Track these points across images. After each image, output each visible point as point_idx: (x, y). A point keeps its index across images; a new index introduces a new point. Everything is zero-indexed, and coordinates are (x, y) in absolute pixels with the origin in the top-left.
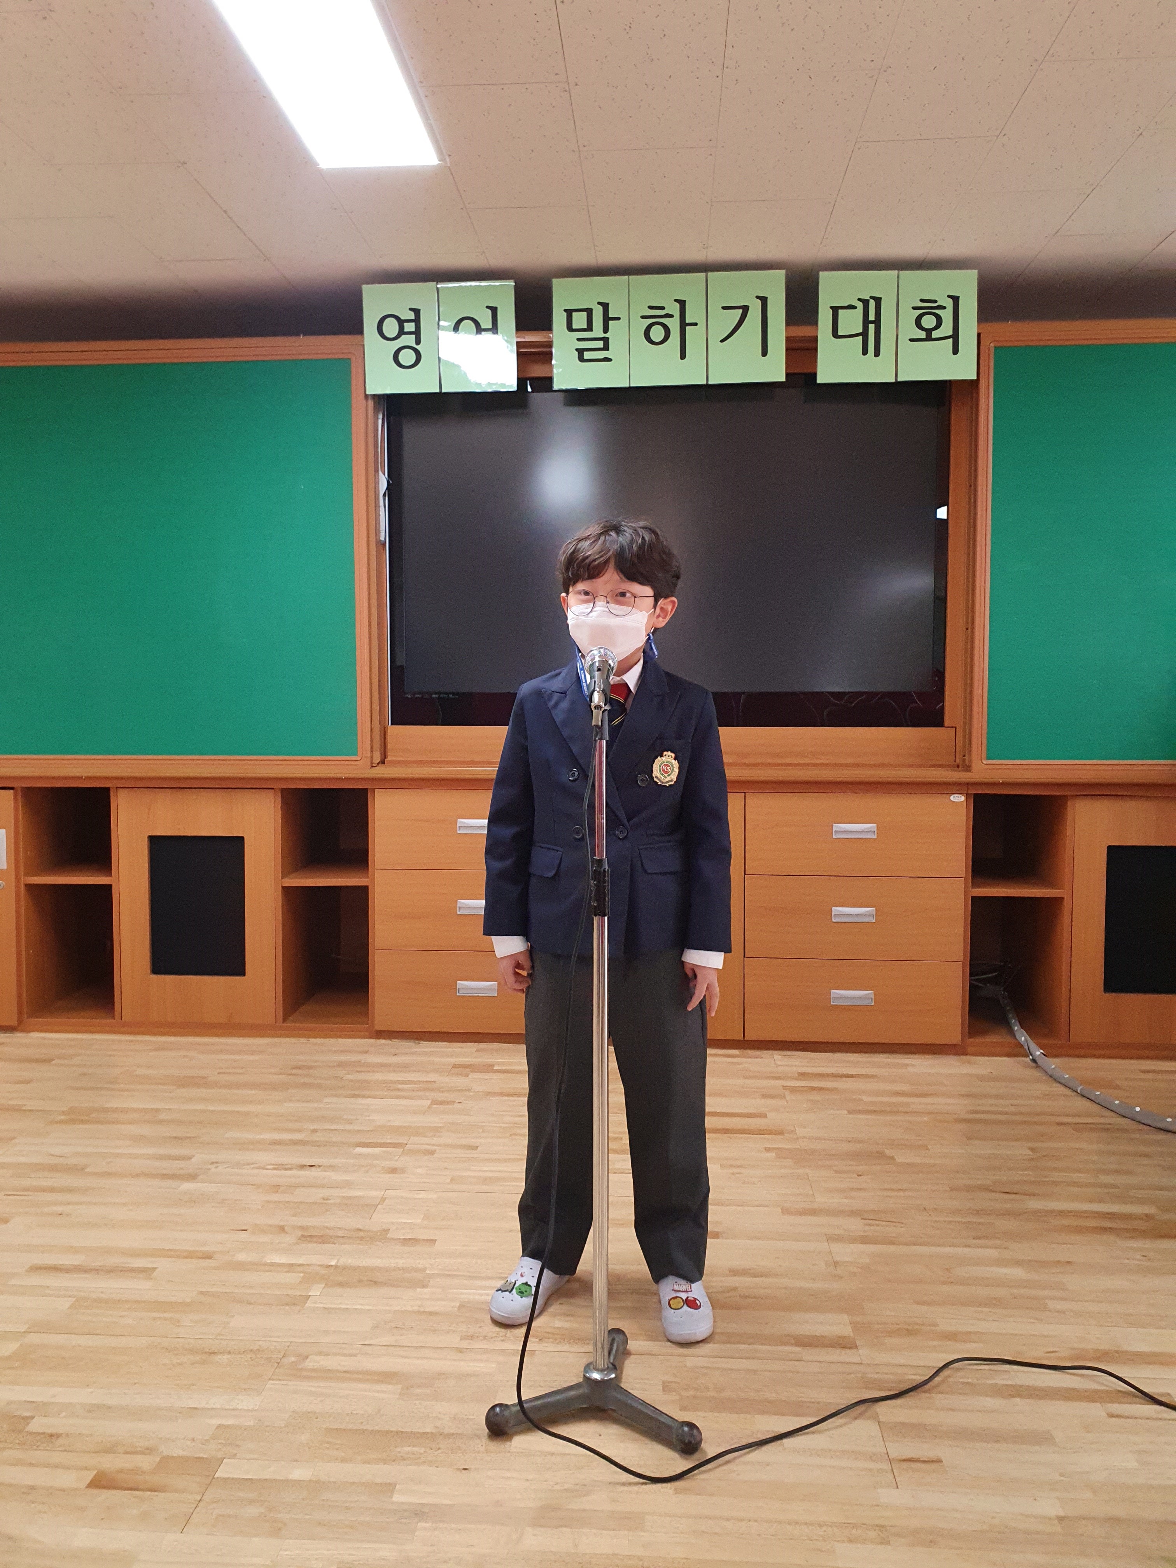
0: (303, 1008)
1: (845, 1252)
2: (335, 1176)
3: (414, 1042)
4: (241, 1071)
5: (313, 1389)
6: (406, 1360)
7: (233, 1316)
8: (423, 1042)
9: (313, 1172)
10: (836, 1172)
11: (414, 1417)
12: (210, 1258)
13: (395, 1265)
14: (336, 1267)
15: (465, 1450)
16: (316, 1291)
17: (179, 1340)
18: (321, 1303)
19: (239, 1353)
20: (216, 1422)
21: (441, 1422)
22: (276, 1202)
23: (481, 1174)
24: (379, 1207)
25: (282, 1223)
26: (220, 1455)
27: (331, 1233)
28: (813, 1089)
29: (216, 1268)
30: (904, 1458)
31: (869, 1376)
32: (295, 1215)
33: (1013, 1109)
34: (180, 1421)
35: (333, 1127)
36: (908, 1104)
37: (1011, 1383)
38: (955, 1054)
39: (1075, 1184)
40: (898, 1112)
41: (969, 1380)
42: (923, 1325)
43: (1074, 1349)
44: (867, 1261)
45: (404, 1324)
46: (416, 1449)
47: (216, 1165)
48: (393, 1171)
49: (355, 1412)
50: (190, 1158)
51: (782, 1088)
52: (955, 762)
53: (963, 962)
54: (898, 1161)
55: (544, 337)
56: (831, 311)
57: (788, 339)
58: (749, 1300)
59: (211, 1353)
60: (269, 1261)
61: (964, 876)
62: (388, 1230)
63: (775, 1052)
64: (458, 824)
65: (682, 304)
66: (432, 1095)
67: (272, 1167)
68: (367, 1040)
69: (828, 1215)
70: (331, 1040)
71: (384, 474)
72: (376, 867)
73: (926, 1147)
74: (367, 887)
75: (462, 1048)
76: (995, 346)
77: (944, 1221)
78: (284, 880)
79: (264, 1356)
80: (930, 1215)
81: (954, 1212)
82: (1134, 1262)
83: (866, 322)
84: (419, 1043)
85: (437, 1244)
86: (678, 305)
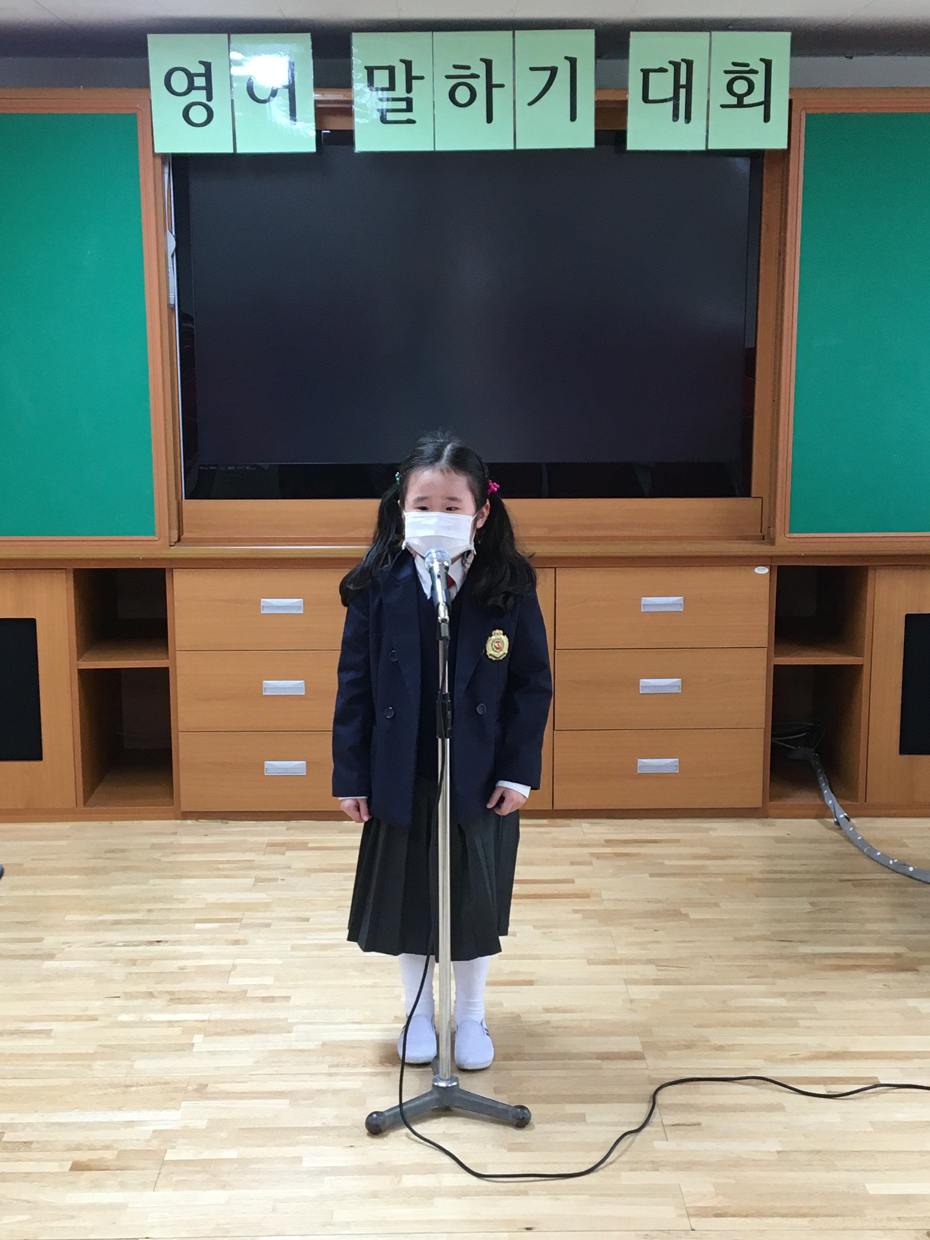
0: (99, 789)
1: (640, 992)
2: (184, 949)
3: (223, 822)
4: (55, 857)
5: (219, 1105)
6: (289, 1083)
8: (230, 822)
9: (162, 947)
10: (636, 928)
11: (304, 1118)
12: (96, 1020)
13: (260, 1017)
14: (209, 1021)
16: (198, 1039)
17: (95, 1079)
18: (206, 1048)
19: (151, 1085)
22: (136, 973)
24: (232, 972)
25: (149, 990)
26: (163, 1148)
27: (195, 995)
28: (618, 855)
29: (105, 1027)
30: (674, 1124)
31: (653, 1076)
32: (158, 983)
33: (802, 868)
34: (121, 1129)
35: (167, 907)
36: (705, 867)
38: (757, 818)
39: (845, 932)
40: (696, 874)
42: (698, 1041)
43: (813, 1052)
44: (658, 998)
45: (279, 1059)
46: (311, 1137)
47: (68, 945)
48: (236, 942)
49: (257, 1117)
50: (40, 940)
51: (589, 855)
52: (761, 532)
53: (765, 729)
54: (691, 917)
55: (344, 97)
56: (642, 73)
57: (597, 103)
58: (560, 1030)
59: (127, 1086)
60: (149, 1020)
61: (767, 646)
62: (246, 991)
63: (582, 820)
64: (262, 605)
65: (488, 64)
66: (254, 873)
67: (121, 944)
68: (173, 821)
69: (626, 964)
70: (135, 822)
71: (172, 233)
72: (177, 649)
73: (716, 905)
74: (167, 668)
75: (272, 826)
76: (806, 114)
77: (726, 965)
78: (80, 662)
79: (172, 1086)
80: (714, 961)
81: (735, 958)
82: (876, 990)
83: (677, 87)
84: (227, 823)
85: (292, 999)
86: (484, 65)
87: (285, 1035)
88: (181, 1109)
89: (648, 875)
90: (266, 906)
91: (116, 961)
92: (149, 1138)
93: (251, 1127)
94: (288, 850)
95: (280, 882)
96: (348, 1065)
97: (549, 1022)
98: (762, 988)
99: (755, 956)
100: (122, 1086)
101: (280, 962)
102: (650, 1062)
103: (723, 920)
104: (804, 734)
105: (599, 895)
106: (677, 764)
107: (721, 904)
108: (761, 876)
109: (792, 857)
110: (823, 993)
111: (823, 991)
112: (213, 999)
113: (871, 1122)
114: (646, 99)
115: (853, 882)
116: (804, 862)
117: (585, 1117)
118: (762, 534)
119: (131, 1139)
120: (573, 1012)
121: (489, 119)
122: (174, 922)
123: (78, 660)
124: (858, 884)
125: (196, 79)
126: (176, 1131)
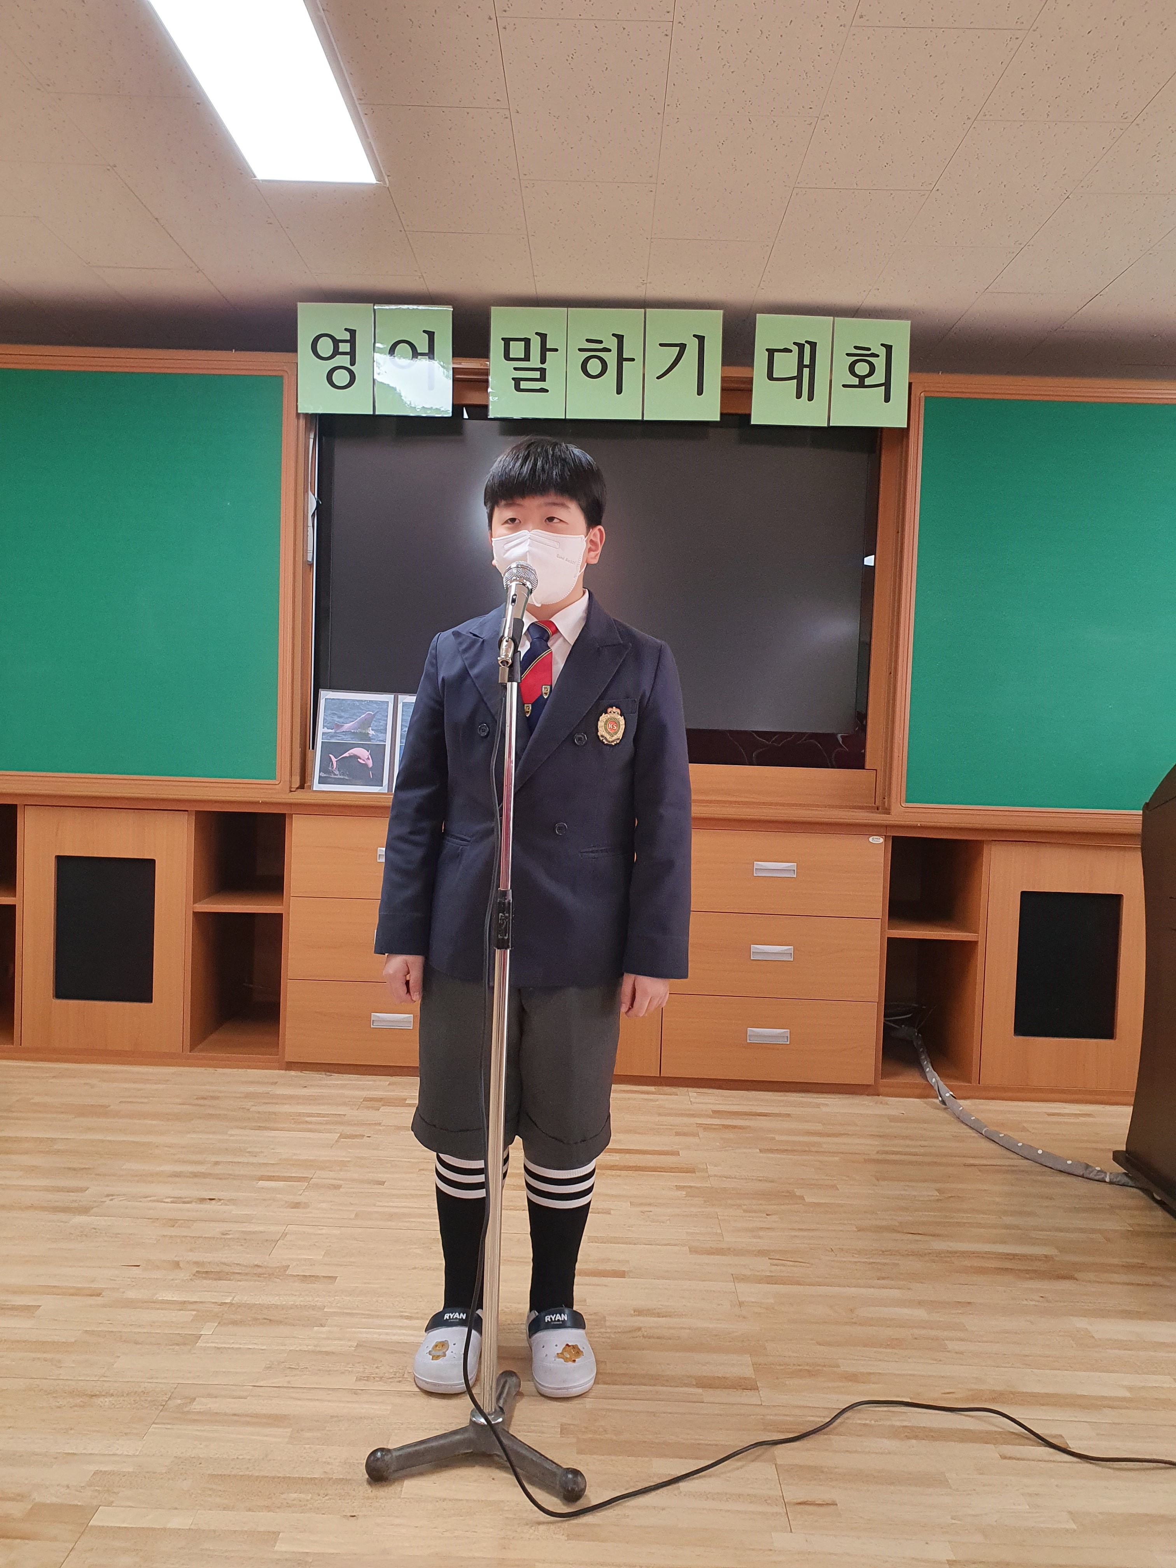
0: (214, 1037)
1: (750, 1292)
2: (235, 1211)
3: (326, 1075)
4: (146, 1100)
5: (197, 1433)
6: (299, 1403)
7: (119, 1357)
8: (334, 1074)
9: (213, 1206)
10: (745, 1211)
11: (302, 1462)
12: (99, 1295)
13: (292, 1303)
14: (231, 1304)
15: (353, 1497)
16: (207, 1330)
17: (58, 1382)
18: (212, 1342)
19: (123, 1396)
20: (93, 1468)
21: (330, 1467)
22: (171, 1237)
23: (386, 1209)
24: (280, 1242)
25: (176, 1259)
26: (95, 1503)
27: (227, 1269)
28: (726, 1127)
29: (104, 1306)
30: (799, 1501)
31: (769, 1417)
32: (191, 1250)
33: (922, 1150)
34: (54, 1466)
35: (236, 1160)
36: (819, 1144)
37: (909, 1425)
38: (868, 1095)
39: (979, 1225)
40: (809, 1152)
41: (867, 1422)
42: (824, 1366)
43: (972, 1390)
44: (773, 1302)
45: (298, 1364)
46: (302, 1496)
47: (111, 1198)
48: (297, 1205)
49: (240, 1457)
50: (83, 1190)
51: (695, 1125)
53: (879, 1004)
55: (481, 366)
56: (767, 352)
57: (724, 379)
61: (881, 917)
62: (287, 1267)
63: (690, 1089)
65: (620, 339)
66: (340, 1128)
67: (169, 1200)
68: (275, 1071)
69: (734, 1255)
70: (240, 1070)
71: (314, 495)
72: (292, 895)
73: (834, 1187)
74: (281, 915)
75: (375, 1081)
76: (925, 397)
78: (196, 905)
80: (836, 1255)
81: (860, 1252)
82: (1032, 1303)
83: (801, 366)
84: (331, 1075)
85: (337, 1281)
86: (615, 340)
87: (316, 1329)
88: (145, 1438)
90: (343, 1164)
91: (154, 1220)
92: (83, 1485)
94: (383, 1105)
96: (381, 1379)
97: (639, 1329)
98: (895, 1293)
99: (883, 1252)
100: (87, 1395)
101: (336, 1232)
102: (765, 1395)
103: (841, 1205)
104: (909, 1015)
105: (706, 1170)
106: (788, 1035)
107: (838, 1187)
108: (879, 1157)
109: (908, 1138)
114: (770, 376)
115: (979, 1167)
116: (920, 1143)
118: (876, 804)
120: (670, 1316)
121: (619, 390)
122: (237, 1177)
123: (195, 902)
124: (984, 1170)
125: (341, 345)
126: (125, 1475)
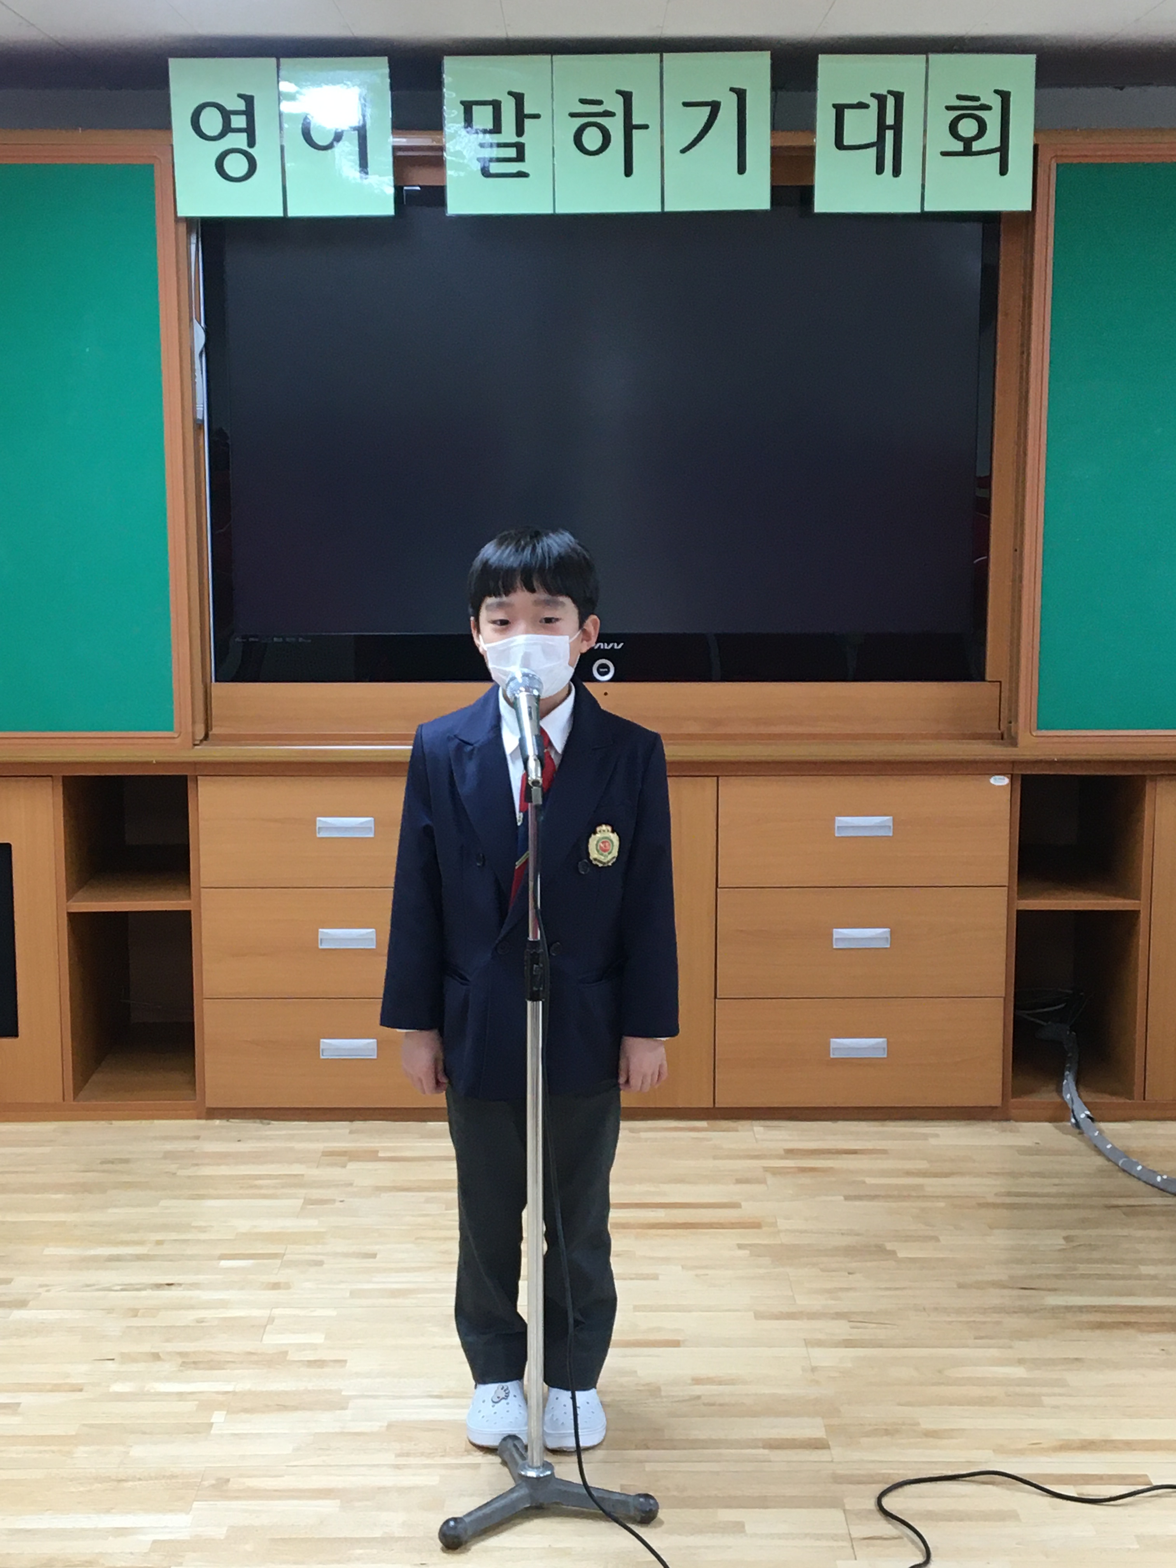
0: (95, 1078)
1: (826, 1357)
2: (203, 1295)
3: (262, 1122)
5: (244, 1507)
6: (341, 1478)
8: (273, 1122)
9: (175, 1292)
10: (823, 1270)
11: (360, 1526)
13: (303, 1388)
14: (234, 1393)
16: (218, 1417)
17: (78, 1470)
18: (229, 1429)
19: (151, 1479)
20: (151, 1538)
21: (389, 1528)
22: (138, 1328)
23: (386, 1286)
24: (268, 1327)
25: (153, 1351)
27: (218, 1358)
28: (803, 1170)
29: (92, 1400)
30: (865, 1537)
31: (838, 1472)
32: (167, 1341)
36: (921, 1187)
38: (994, 1120)
39: (1110, 1276)
40: (909, 1197)
42: (904, 1424)
44: (850, 1365)
45: (329, 1445)
47: (47, 1288)
48: (276, 1286)
49: (296, 1524)
51: (762, 1169)
52: (999, 729)
53: (1005, 998)
54: (901, 1255)
55: (433, 141)
56: (834, 111)
57: (773, 149)
58: (713, 1408)
59: (120, 1481)
60: (152, 1391)
61: (1007, 885)
62: (286, 1353)
63: (754, 1122)
64: (318, 825)
65: (627, 97)
66: (302, 1192)
67: (119, 1288)
68: (196, 1122)
69: (808, 1319)
70: (144, 1122)
71: (200, 323)
72: (202, 885)
73: (936, 1239)
74: (189, 912)
75: (330, 1129)
76: (1058, 165)
77: (945, 1321)
78: (70, 903)
79: (181, 1481)
80: (929, 1315)
81: (959, 1311)
82: (1152, 1356)
83: (882, 127)
84: (269, 1124)
85: (348, 1364)
86: (620, 99)
87: (338, 1412)
88: (191, 1513)
89: (842, 1198)
90: (318, 1237)
91: (110, 1311)
92: (147, 1551)
93: (287, 1537)
94: (350, 1160)
95: (338, 1204)
96: (422, 1454)
97: (699, 1397)
98: (994, 1352)
99: (985, 1309)
100: (113, 1480)
101: (332, 1313)
102: (837, 1453)
103: (942, 1260)
104: (1060, 1007)
105: (774, 1224)
106: (885, 1045)
107: (941, 1238)
108: (999, 1200)
109: (1041, 1175)
110: (1077, 1359)
111: (1076, 1357)
112: (241, 1363)
113: (1137, 1536)
114: (839, 144)
115: (1124, 1209)
116: (1056, 1181)
117: (743, 1526)
118: (1000, 732)
119: (121, 1553)
120: (733, 1384)
121: (628, 172)
122: (191, 1258)
123: (68, 900)
124: (1132, 1211)
125: (234, 118)
126: (184, 1542)
